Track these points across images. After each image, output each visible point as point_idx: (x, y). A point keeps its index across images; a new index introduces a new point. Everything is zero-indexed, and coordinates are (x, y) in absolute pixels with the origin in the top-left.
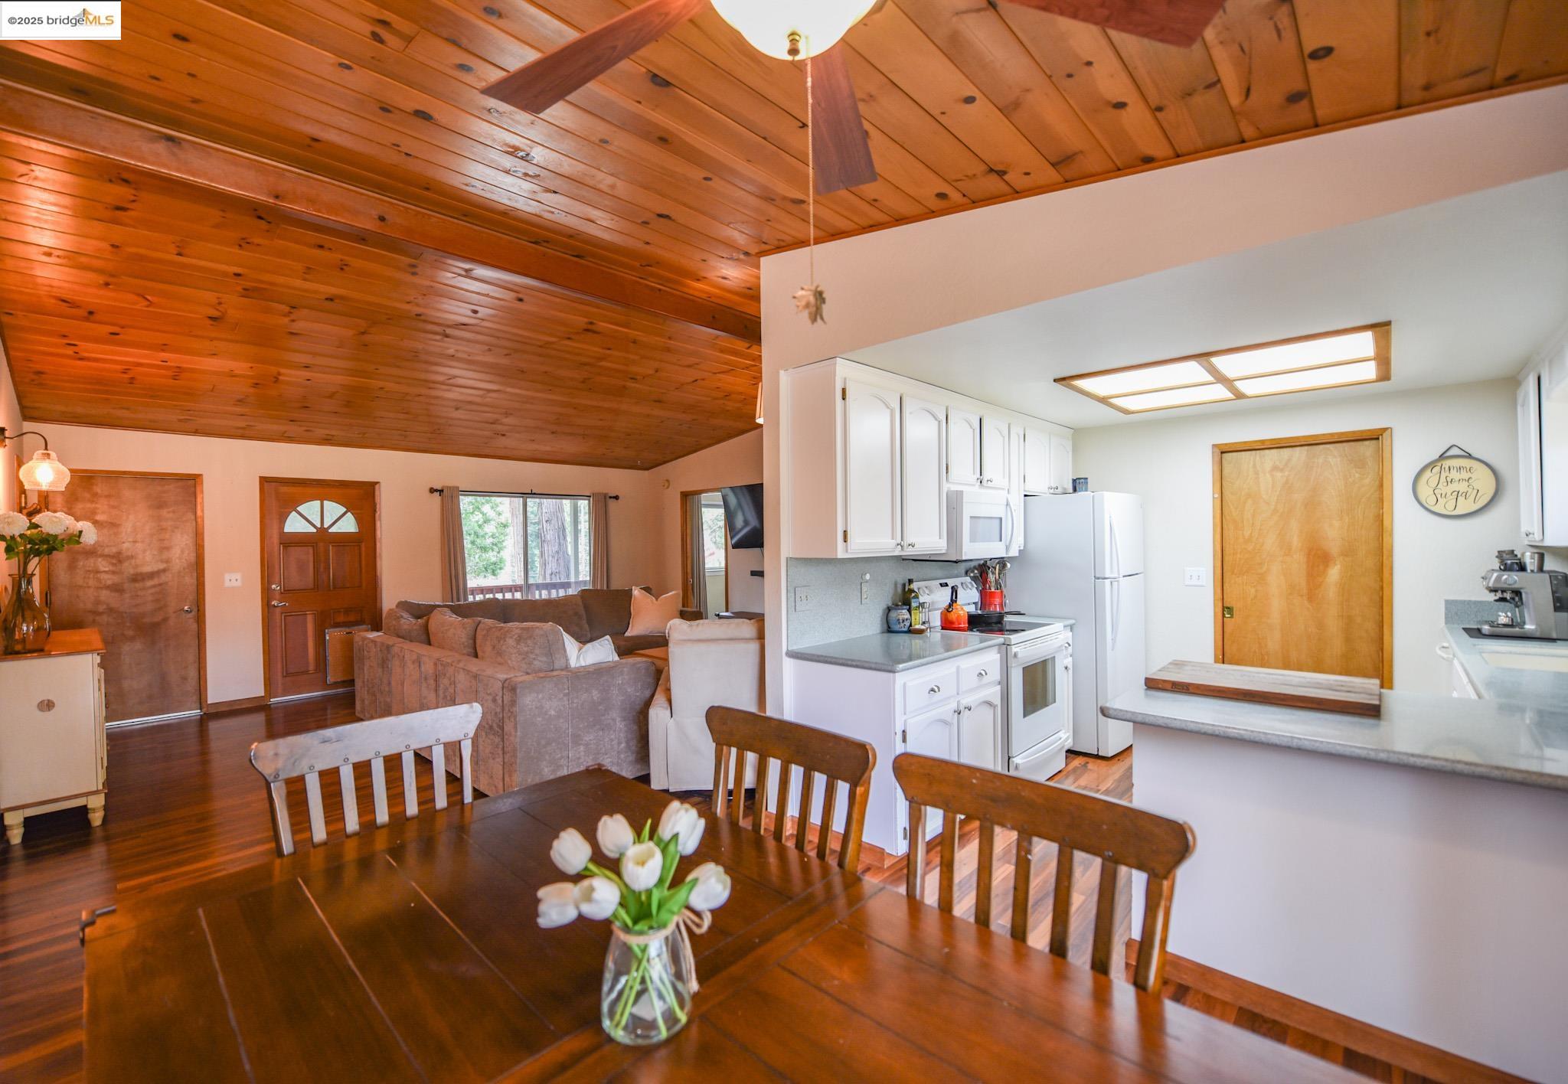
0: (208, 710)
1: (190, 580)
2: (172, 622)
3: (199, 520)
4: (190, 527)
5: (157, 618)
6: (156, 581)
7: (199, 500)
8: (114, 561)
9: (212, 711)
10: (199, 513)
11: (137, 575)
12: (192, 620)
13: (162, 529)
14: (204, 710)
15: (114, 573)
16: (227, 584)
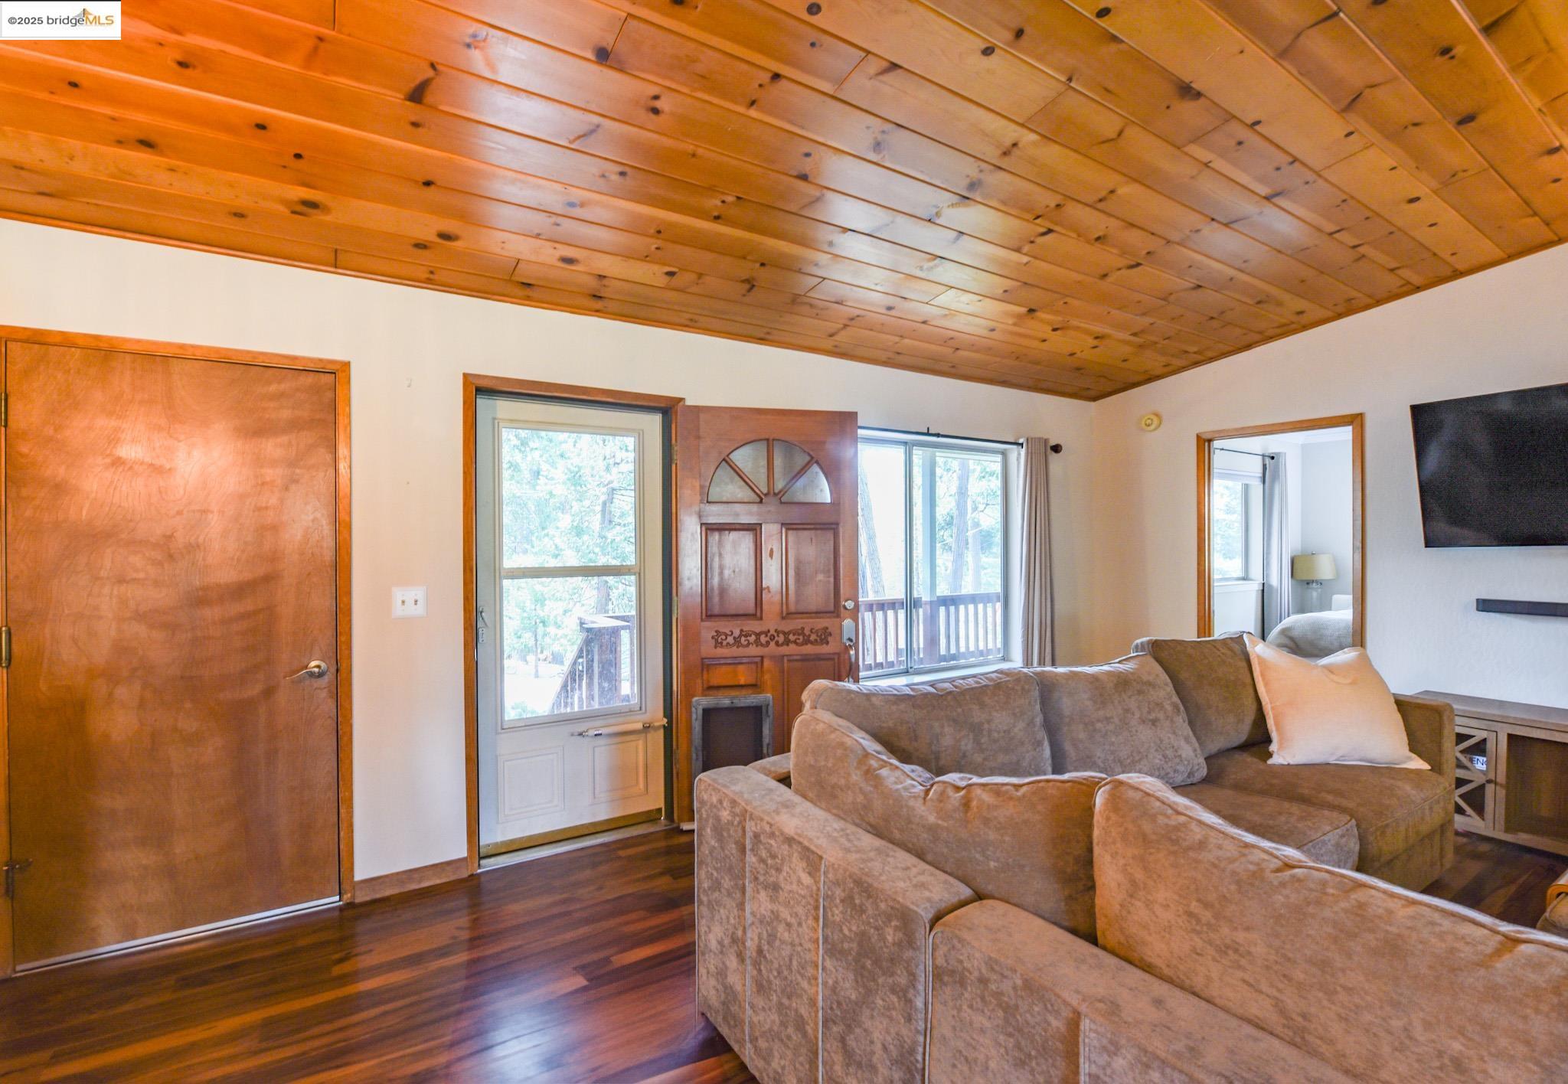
0: (353, 897)
1: (321, 601)
2: (282, 698)
3: (342, 466)
4: (321, 481)
5: (254, 690)
6: (248, 605)
7: (341, 420)
8: (157, 555)
9: (361, 897)
10: (342, 451)
11: (205, 589)
12: (324, 694)
13: (263, 484)
14: (347, 897)
15: (157, 583)
16: (399, 611)
